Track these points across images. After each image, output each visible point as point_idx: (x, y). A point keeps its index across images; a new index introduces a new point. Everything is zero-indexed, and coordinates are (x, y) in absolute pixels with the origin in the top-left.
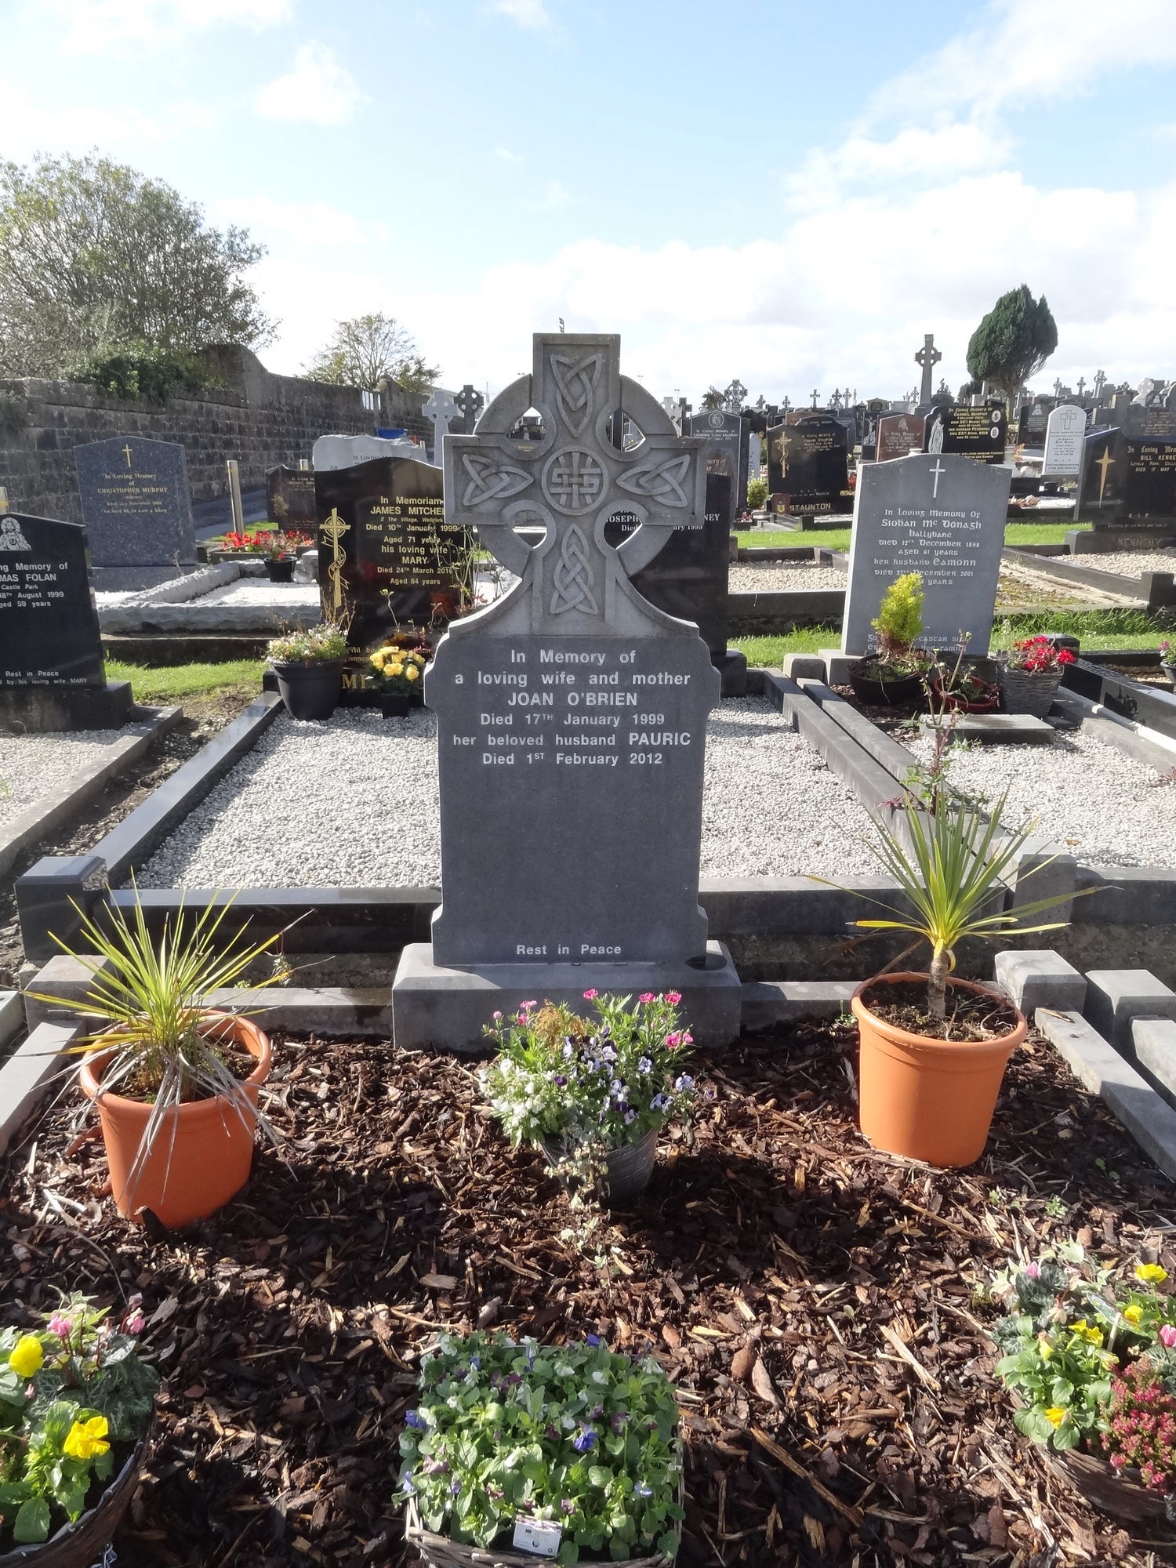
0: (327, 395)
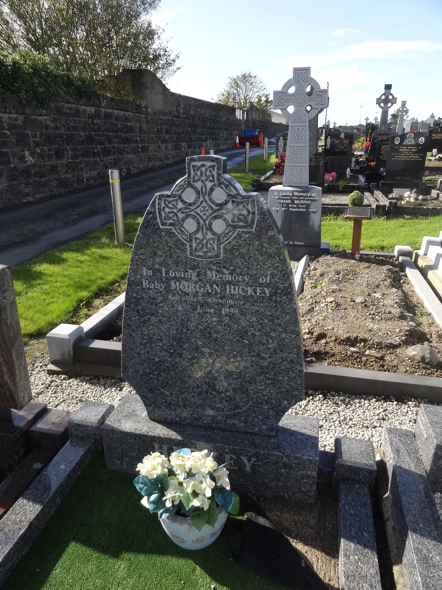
0: (214, 109)
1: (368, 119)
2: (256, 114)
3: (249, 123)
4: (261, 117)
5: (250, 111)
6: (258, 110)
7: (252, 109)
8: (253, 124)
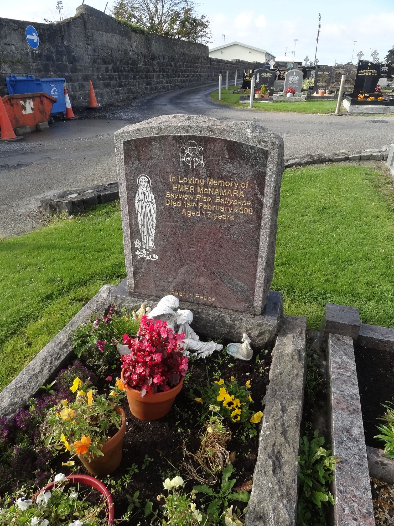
1: (362, 55)
2: (130, 40)
3: (73, 60)
4: (156, 48)
5: (77, 29)
6: (135, 30)
7: (85, 23)
8: (105, 63)
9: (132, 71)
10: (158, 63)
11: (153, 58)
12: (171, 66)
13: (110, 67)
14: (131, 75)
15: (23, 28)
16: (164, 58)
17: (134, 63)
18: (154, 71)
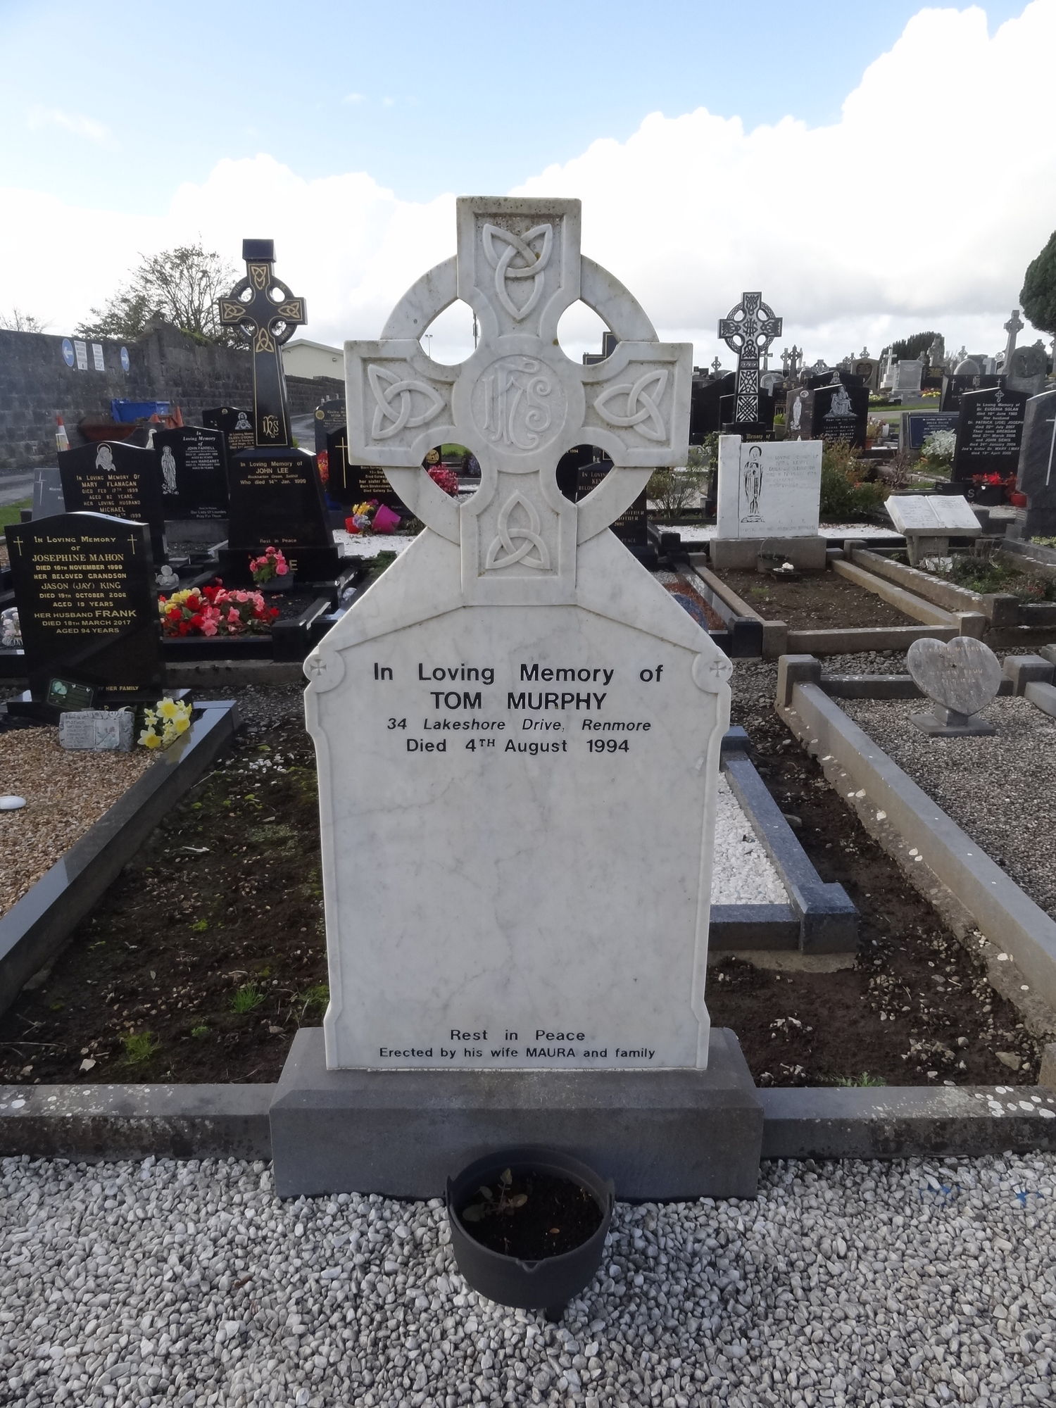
2: (195, 355)
3: (151, 382)
4: (221, 363)
5: (153, 347)
6: (199, 343)
7: (160, 339)
8: (176, 385)
9: (199, 396)
10: (223, 384)
11: (218, 378)
12: (237, 388)
13: (180, 389)
14: (198, 400)
15: (119, 350)
16: (229, 377)
17: (200, 385)
18: (220, 396)
